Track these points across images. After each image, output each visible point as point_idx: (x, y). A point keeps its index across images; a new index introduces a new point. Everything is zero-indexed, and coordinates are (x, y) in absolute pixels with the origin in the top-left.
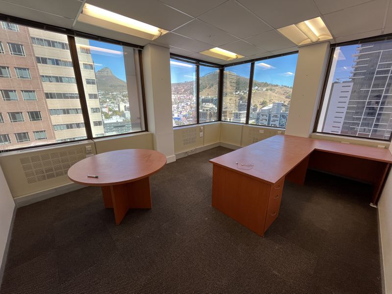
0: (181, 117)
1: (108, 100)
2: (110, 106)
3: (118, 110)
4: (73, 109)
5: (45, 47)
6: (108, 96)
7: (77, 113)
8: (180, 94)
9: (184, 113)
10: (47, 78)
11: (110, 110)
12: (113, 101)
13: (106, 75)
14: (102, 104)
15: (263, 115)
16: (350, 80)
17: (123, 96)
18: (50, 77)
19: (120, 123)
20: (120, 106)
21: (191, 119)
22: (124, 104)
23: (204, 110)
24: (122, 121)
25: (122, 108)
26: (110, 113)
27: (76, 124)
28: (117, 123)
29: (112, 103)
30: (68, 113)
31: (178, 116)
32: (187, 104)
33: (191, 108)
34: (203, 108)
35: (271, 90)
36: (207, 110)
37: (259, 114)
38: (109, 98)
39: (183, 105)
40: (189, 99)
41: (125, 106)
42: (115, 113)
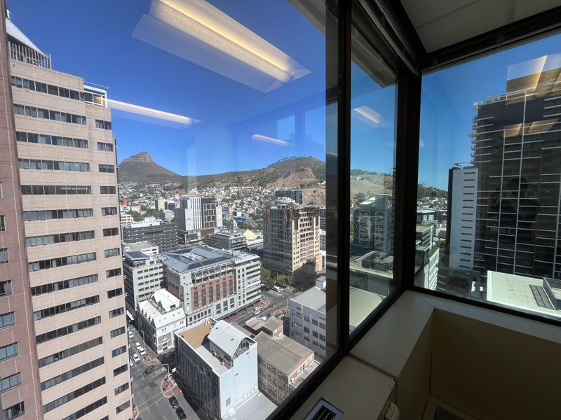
0: (247, 216)
1: (141, 195)
2: (145, 202)
3: (154, 208)
4: (71, 210)
5: (38, 119)
6: (143, 189)
7: (77, 216)
8: (246, 186)
9: (251, 211)
10: (34, 164)
11: (143, 209)
12: (148, 195)
13: (143, 161)
14: (133, 201)
15: (363, 213)
16: (472, 165)
17: (164, 189)
18: (39, 161)
19: (156, 227)
20: (159, 203)
21: (261, 220)
22: (164, 200)
23: (279, 207)
24: (158, 224)
25: (161, 205)
26: (143, 213)
27: (73, 234)
28: (151, 227)
29: (147, 198)
30: (61, 217)
31: (243, 215)
32: (255, 199)
33: (261, 203)
34: (278, 205)
35: (368, 179)
36: (284, 207)
37: (358, 211)
38: (143, 192)
39: (249, 200)
40: (258, 192)
41: (166, 203)
42: (150, 213)
